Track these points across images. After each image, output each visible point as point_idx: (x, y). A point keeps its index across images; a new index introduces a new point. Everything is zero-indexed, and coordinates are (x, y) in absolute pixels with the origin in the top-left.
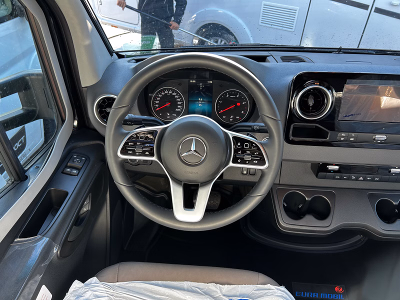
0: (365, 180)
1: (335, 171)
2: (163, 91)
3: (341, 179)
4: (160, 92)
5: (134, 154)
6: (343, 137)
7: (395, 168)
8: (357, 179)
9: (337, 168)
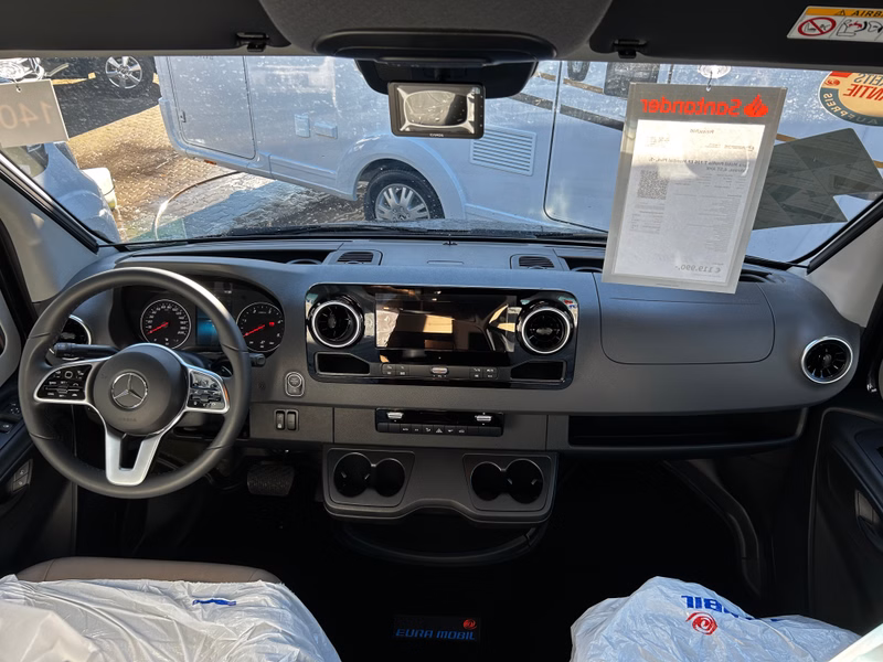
0: (445, 432)
1: (398, 421)
2: (159, 305)
3: (411, 431)
4: (154, 307)
5: (56, 397)
6: (389, 370)
7: (481, 414)
8: (433, 432)
9: (399, 415)
